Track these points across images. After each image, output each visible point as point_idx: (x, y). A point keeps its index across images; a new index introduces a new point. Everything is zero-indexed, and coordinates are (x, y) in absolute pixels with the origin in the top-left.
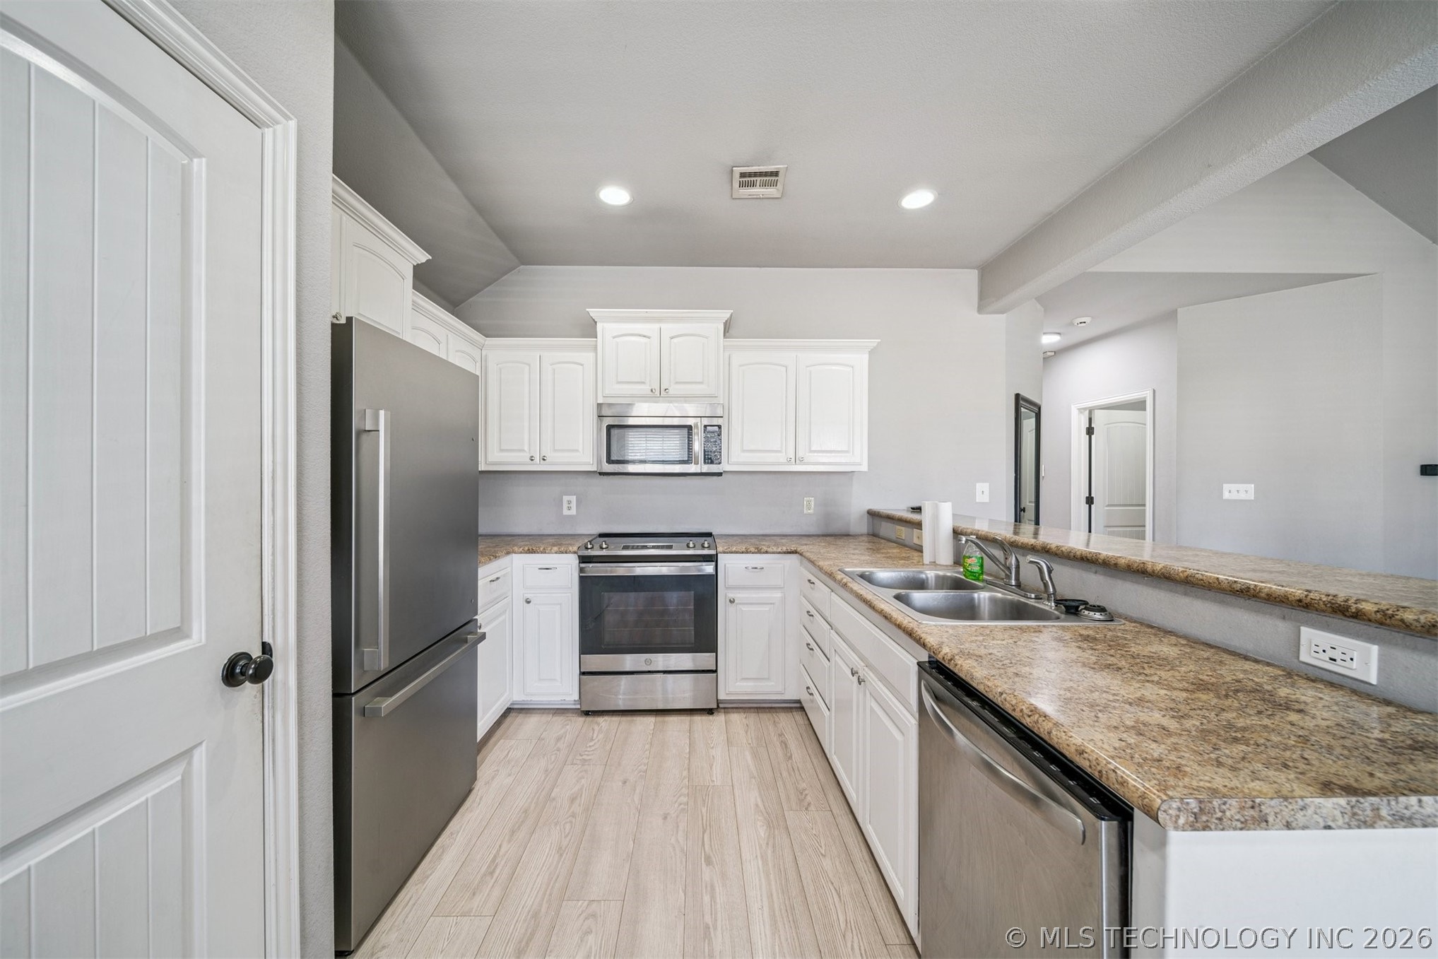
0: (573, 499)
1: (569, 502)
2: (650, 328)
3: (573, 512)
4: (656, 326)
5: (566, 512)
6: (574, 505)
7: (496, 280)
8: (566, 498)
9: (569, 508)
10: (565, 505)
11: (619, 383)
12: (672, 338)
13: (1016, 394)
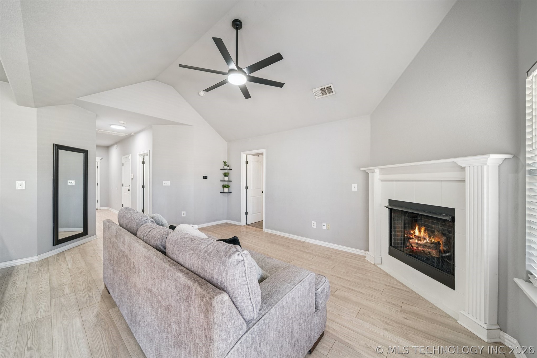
13: (54, 144)
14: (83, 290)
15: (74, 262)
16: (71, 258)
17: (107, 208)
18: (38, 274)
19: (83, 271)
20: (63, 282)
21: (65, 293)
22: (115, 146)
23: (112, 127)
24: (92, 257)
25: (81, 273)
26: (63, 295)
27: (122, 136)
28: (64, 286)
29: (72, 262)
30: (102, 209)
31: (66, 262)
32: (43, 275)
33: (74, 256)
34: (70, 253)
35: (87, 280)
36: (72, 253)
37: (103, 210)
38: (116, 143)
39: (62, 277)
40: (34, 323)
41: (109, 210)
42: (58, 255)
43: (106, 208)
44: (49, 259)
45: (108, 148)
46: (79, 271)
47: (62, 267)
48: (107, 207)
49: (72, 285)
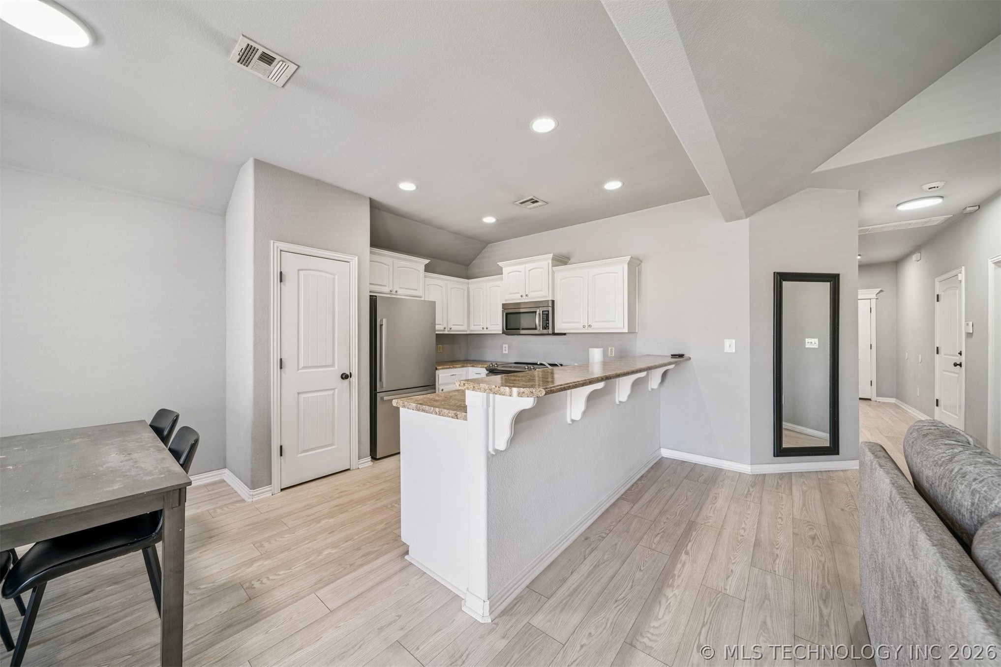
0: (507, 346)
1: (505, 348)
2: (520, 267)
3: (507, 352)
4: (523, 266)
5: (504, 352)
6: (507, 349)
7: (480, 253)
8: (504, 346)
9: (505, 350)
10: (504, 349)
11: (510, 294)
12: (530, 271)
13: (774, 273)
14: (812, 587)
15: (804, 505)
16: (801, 493)
17: (894, 402)
18: (746, 499)
19: (818, 538)
20: (777, 540)
21: (777, 569)
22: (915, 257)
23: (902, 208)
24: (842, 510)
25: (813, 538)
26: (772, 571)
27: (935, 224)
28: (778, 552)
29: (801, 502)
30: (882, 401)
31: (791, 496)
32: (752, 504)
33: (807, 491)
34: (802, 480)
35: (824, 566)
36: (806, 482)
37: (884, 403)
38: (917, 249)
39: (779, 527)
40: (719, 597)
41: (899, 407)
42: (782, 476)
43: (893, 400)
44: (766, 478)
45: (896, 264)
46: (811, 533)
47: (783, 505)
48: (895, 399)
49: (792, 560)
